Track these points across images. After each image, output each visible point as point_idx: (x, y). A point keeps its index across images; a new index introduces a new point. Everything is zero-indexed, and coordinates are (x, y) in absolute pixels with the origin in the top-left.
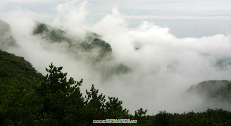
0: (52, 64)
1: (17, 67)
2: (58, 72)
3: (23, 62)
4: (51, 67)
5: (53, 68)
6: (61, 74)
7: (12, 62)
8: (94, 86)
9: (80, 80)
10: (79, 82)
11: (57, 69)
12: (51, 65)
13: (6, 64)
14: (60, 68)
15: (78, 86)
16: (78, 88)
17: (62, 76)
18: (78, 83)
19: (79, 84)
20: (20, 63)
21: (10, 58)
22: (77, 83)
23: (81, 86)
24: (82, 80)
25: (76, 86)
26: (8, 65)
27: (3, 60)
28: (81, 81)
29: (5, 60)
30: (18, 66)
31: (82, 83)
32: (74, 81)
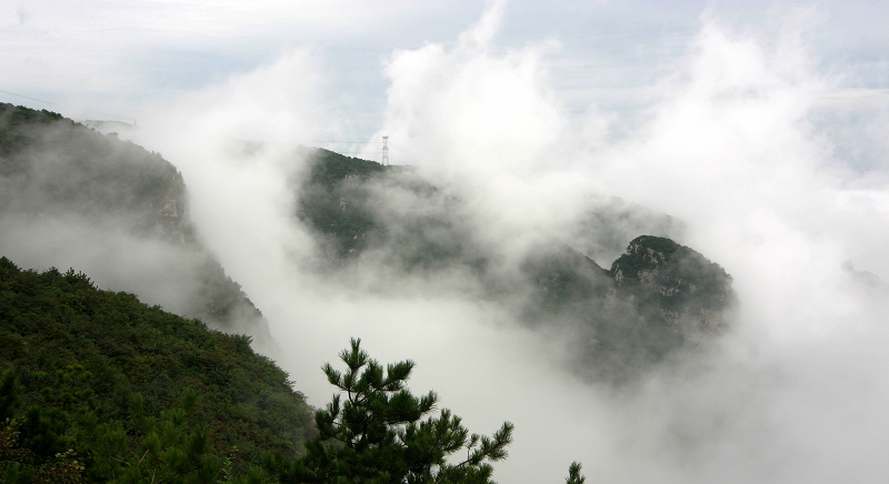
0: (355, 347)
1: (216, 387)
2: (391, 389)
3: (247, 363)
4: (355, 360)
5: (362, 370)
6: (405, 398)
7: (191, 363)
8: (582, 473)
9: (498, 428)
10: (492, 440)
11: (385, 375)
12: (350, 350)
13: (165, 374)
14: (402, 371)
15: (486, 461)
16: (487, 471)
17: (407, 408)
18: (485, 443)
19: (494, 449)
20: (230, 367)
21: (182, 341)
22: (479, 445)
23: (500, 461)
24: (507, 429)
25: (475, 459)
26: (173, 375)
27: (150, 351)
28: (504, 435)
29: (157, 352)
30: (219, 383)
31: (505, 448)
32: (463, 434)
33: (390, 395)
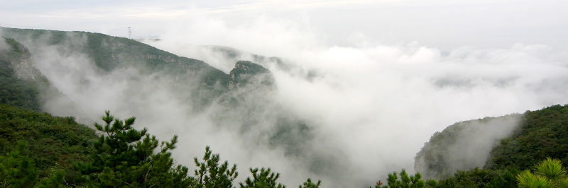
0: (108, 114)
1: (60, 141)
2: (127, 129)
3: (75, 128)
4: (108, 120)
5: (112, 123)
6: (133, 132)
7: (46, 132)
8: (210, 149)
9: (172, 137)
10: (170, 142)
11: (124, 124)
12: (105, 116)
13: (32, 138)
14: (131, 122)
15: (169, 151)
16: (169, 154)
17: (134, 136)
18: (167, 144)
19: (171, 146)
20: (66, 131)
21: (39, 123)
22: (165, 145)
23: (174, 150)
24: (176, 138)
25: (164, 151)
26: (36, 138)
27: (22, 129)
28: (174, 141)
29: (26, 129)
30: (61, 138)
31: (176, 144)
32: (157, 142)
33: (127, 131)
